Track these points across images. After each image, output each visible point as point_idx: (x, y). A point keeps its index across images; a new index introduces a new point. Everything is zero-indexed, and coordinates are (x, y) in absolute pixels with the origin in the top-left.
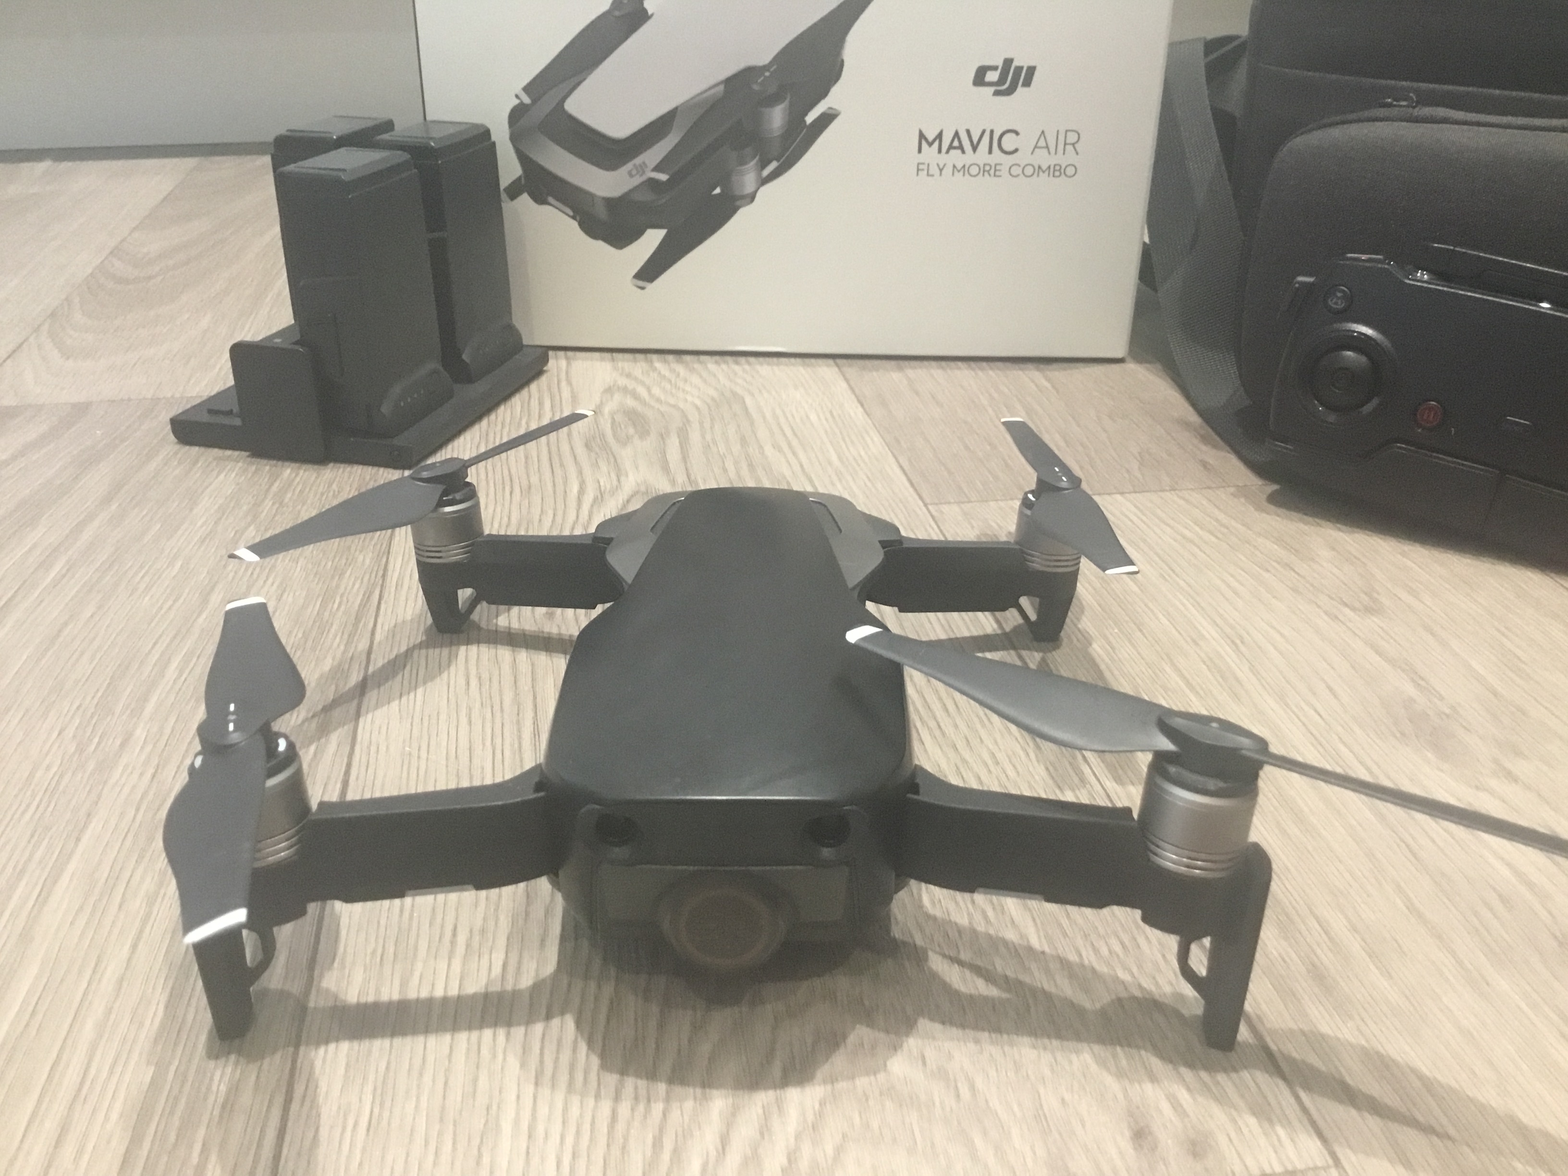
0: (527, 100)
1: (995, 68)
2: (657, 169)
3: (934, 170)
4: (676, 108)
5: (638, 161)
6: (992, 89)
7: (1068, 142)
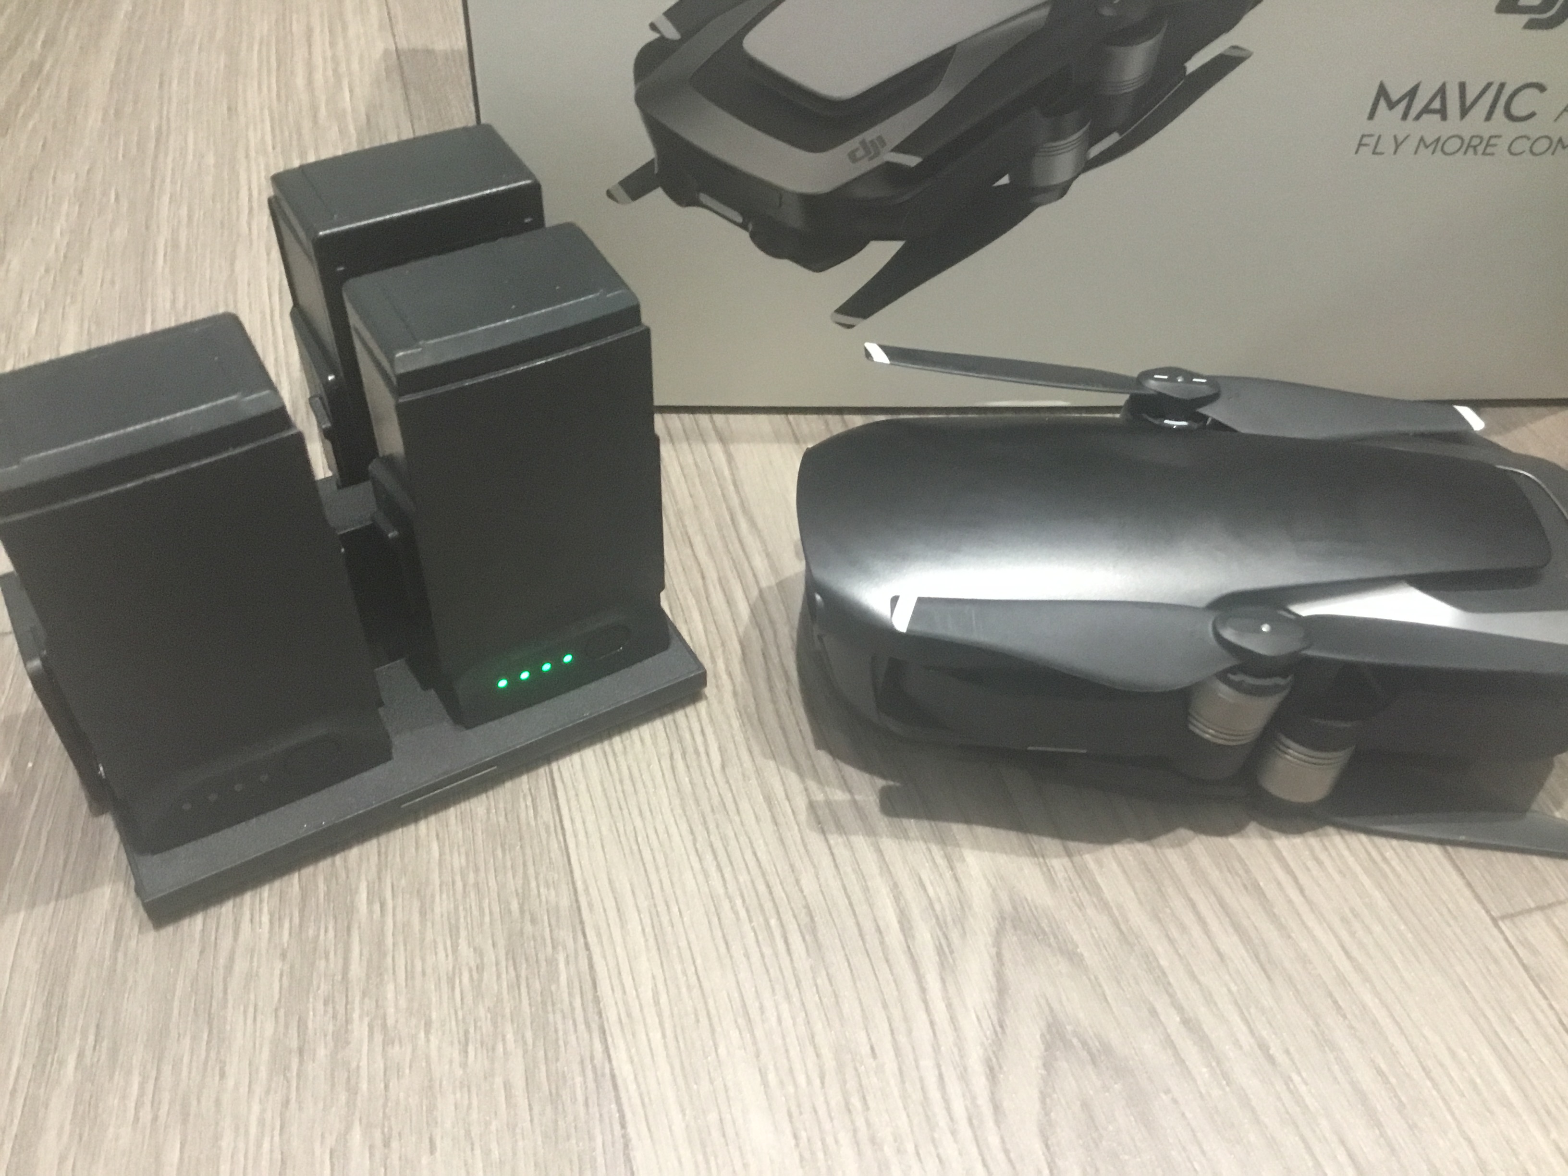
0: (671, 32)
2: (901, 148)
3: (1387, 145)
4: (953, 48)
5: (870, 135)
6: (1525, 18)
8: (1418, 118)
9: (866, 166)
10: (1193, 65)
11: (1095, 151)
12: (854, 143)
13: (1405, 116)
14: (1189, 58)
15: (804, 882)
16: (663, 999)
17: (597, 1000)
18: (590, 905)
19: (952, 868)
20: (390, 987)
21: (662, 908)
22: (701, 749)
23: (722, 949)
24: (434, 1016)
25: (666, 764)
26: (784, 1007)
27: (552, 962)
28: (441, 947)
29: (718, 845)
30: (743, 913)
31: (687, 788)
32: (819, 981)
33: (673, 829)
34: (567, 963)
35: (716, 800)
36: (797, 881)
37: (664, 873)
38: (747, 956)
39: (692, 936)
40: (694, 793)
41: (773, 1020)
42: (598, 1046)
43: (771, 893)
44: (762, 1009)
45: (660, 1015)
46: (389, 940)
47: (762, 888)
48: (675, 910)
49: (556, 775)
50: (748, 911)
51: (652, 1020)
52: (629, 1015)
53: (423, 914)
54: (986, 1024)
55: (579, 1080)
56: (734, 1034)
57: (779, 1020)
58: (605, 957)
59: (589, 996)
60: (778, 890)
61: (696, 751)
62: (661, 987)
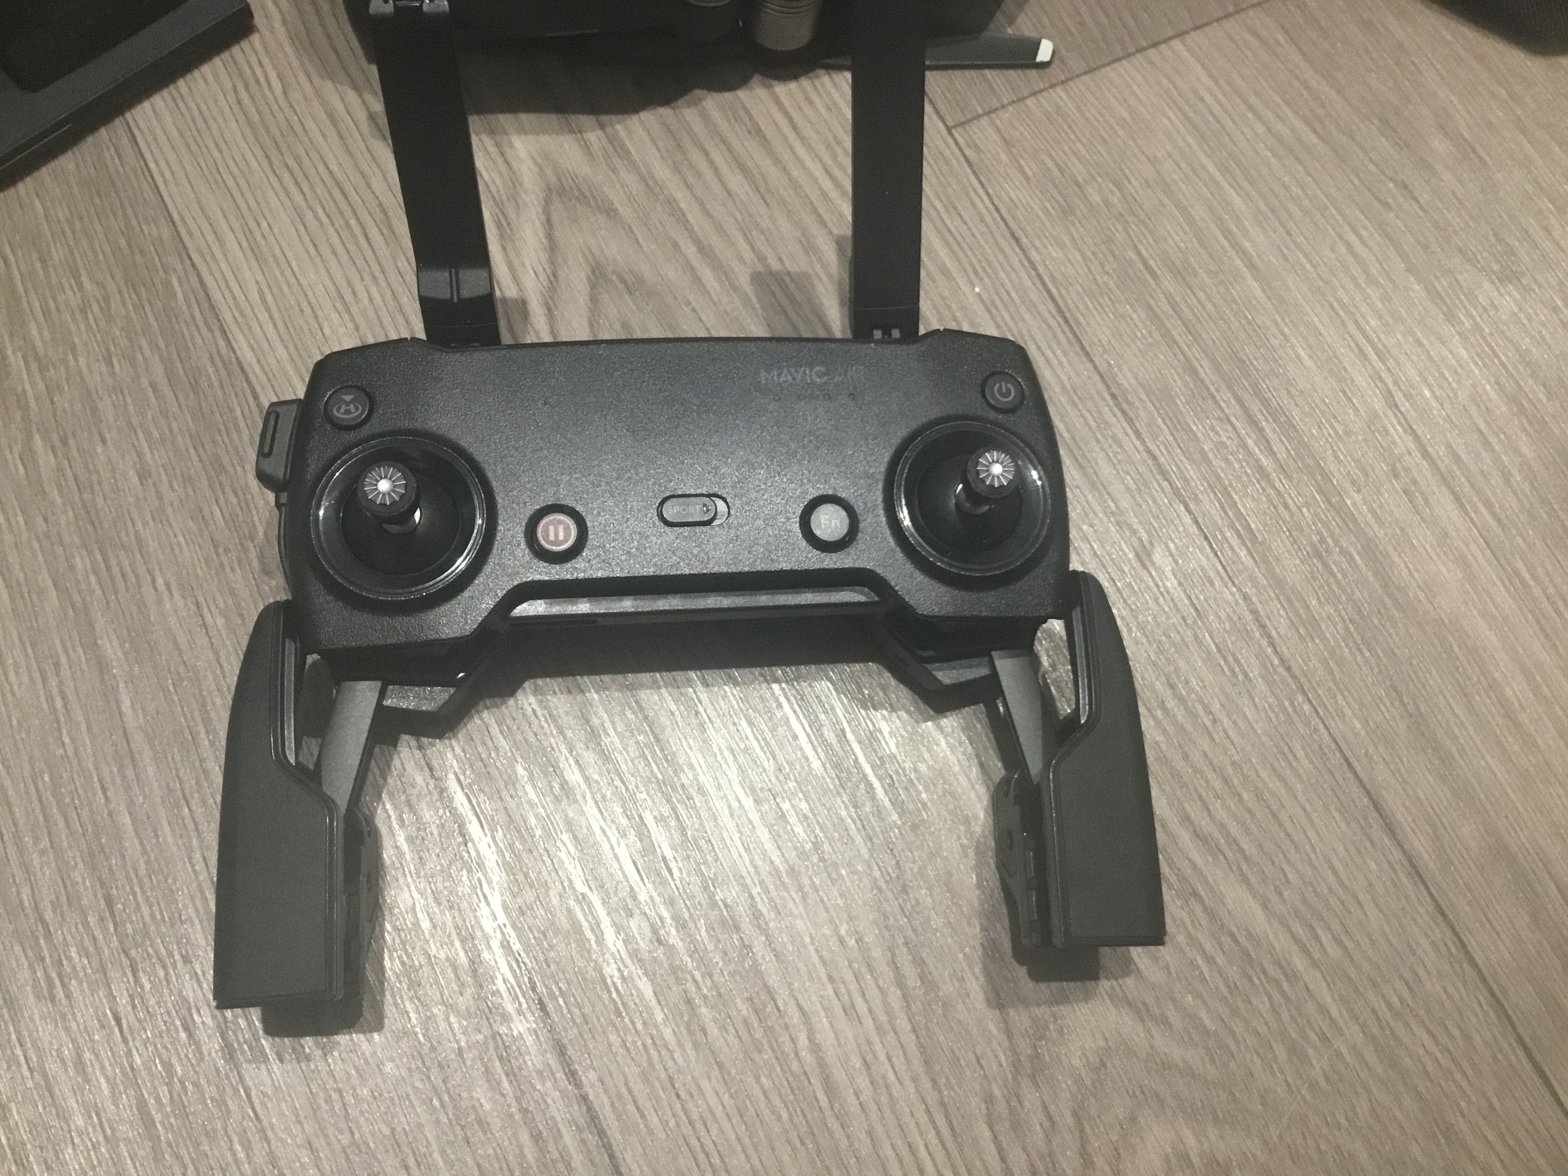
15: (374, 185)
16: (269, 298)
17: (212, 308)
18: (190, 233)
19: (502, 154)
20: (33, 326)
21: (252, 225)
22: (262, 80)
24: (76, 340)
25: (232, 99)
26: (374, 290)
27: (167, 285)
28: (67, 287)
29: (293, 164)
30: (325, 220)
31: (256, 118)
32: (400, 264)
33: (249, 156)
34: (180, 283)
35: (284, 125)
36: (369, 186)
37: (249, 196)
38: (334, 253)
39: (285, 247)
40: (262, 121)
41: (366, 301)
42: (222, 343)
43: (346, 198)
44: (354, 293)
45: (268, 310)
46: (21, 290)
47: (338, 195)
48: (265, 225)
49: (132, 124)
50: (329, 217)
51: (263, 316)
52: (242, 315)
53: (43, 261)
54: (543, 276)
55: (211, 370)
56: (334, 316)
57: (371, 299)
58: (211, 273)
59: (205, 305)
60: (354, 197)
61: (257, 81)
62: (266, 290)
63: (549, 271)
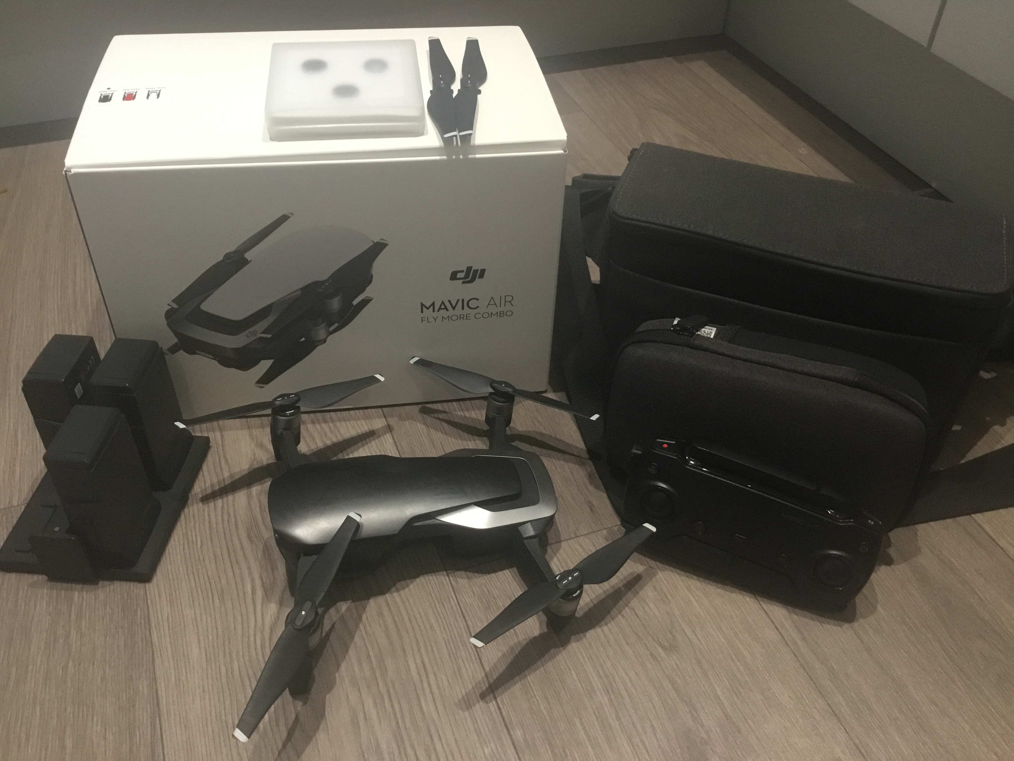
0: (175, 306)
1: (462, 271)
2: (263, 332)
3: (431, 319)
4: (272, 304)
5: (251, 330)
6: (461, 281)
7: (506, 301)
8: (438, 311)
9: (252, 339)
10: (355, 302)
11: (332, 329)
12: (246, 332)
13: (434, 311)
14: (353, 301)
15: (222, 581)
16: (170, 619)
17: (149, 620)
18: (150, 594)
19: (273, 573)
20: (84, 621)
21: (173, 592)
22: (195, 542)
23: (191, 603)
24: (97, 628)
25: (181, 548)
26: (209, 618)
27: (136, 612)
28: (100, 609)
29: (195, 572)
30: (200, 592)
31: (188, 555)
32: (222, 610)
33: (181, 568)
34: (141, 611)
35: (197, 558)
36: (220, 581)
37: (176, 581)
38: (199, 604)
39: (182, 600)
40: (190, 556)
41: (205, 623)
42: (148, 632)
43: (210, 586)
44: (201, 619)
45: (168, 623)
46: (84, 608)
47: (208, 584)
48: (178, 592)
50: (202, 591)
51: (166, 624)
52: (158, 624)
53: (95, 599)
54: (273, 618)
55: (140, 644)
56: (191, 626)
57: (207, 622)
58: (153, 608)
59: (147, 620)
60: (213, 584)
61: (193, 541)
62: (170, 615)
63: (276, 616)
